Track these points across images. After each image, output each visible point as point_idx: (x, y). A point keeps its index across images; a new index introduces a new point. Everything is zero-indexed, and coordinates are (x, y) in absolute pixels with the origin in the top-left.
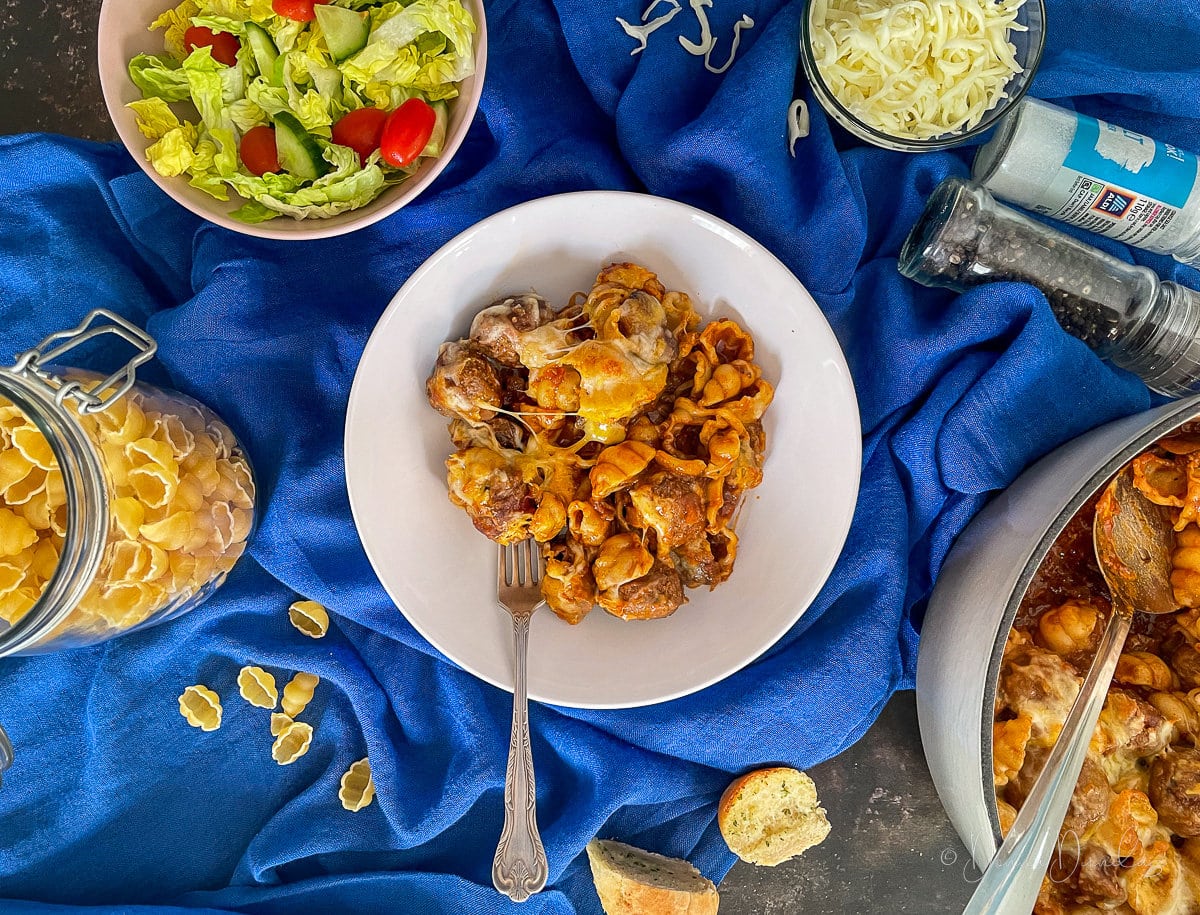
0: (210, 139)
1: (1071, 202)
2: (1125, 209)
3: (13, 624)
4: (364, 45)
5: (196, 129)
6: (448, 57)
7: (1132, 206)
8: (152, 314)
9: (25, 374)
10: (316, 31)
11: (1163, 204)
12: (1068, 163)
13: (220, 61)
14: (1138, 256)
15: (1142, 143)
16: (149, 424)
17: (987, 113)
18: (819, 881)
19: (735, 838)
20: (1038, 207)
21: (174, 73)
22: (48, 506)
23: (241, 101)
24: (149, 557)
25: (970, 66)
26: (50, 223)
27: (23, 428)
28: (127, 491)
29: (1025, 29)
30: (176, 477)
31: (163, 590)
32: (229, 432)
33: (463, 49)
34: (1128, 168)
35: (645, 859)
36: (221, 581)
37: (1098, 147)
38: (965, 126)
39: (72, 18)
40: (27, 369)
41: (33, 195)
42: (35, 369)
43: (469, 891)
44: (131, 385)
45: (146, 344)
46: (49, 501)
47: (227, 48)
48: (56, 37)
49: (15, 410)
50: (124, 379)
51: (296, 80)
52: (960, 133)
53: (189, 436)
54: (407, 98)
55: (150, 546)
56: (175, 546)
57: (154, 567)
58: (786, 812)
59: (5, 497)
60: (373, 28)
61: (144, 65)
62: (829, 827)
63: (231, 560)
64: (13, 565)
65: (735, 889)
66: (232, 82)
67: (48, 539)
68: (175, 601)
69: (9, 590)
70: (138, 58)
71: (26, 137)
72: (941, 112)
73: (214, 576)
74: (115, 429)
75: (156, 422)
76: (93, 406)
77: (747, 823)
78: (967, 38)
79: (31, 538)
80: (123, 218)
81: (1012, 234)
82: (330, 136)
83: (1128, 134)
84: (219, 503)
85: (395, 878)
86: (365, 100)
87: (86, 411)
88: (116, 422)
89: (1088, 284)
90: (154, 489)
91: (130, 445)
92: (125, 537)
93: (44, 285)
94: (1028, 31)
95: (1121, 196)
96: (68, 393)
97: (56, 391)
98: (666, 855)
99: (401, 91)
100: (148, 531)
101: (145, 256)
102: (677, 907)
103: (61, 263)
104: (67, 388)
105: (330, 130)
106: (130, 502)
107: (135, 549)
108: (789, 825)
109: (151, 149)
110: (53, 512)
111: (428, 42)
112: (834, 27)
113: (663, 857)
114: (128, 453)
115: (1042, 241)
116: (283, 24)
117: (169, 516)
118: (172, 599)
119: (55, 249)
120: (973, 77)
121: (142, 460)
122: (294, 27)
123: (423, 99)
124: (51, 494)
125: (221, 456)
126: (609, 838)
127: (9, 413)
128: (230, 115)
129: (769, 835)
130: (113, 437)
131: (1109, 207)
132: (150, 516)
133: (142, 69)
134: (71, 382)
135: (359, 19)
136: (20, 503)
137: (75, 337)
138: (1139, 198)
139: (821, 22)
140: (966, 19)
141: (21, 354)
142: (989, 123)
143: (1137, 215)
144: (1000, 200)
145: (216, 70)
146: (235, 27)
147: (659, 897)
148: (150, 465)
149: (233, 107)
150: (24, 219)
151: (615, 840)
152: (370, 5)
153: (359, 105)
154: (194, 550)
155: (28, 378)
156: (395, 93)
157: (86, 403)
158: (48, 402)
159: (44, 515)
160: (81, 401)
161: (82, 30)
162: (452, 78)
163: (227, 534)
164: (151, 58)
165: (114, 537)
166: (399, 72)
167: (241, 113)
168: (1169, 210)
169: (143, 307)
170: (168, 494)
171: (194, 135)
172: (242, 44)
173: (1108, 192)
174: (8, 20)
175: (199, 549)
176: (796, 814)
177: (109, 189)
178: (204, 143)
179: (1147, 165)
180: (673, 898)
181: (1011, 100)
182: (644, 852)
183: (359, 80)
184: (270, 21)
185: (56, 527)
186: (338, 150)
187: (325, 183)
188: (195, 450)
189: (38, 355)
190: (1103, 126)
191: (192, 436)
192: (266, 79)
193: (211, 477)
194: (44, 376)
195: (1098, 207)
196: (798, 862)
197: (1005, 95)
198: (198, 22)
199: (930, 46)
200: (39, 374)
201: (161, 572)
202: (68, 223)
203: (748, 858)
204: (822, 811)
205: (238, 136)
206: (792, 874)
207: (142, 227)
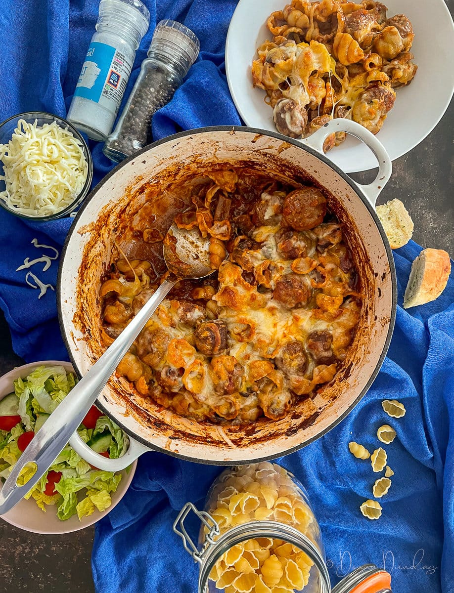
0: (94, 483)
1: (114, 98)
2: (116, 74)
3: (313, 563)
5: (90, 490)
6: (55, 378)
7: (115, 71)
8: (172, 508)
9: (203, 558)
11: (114, 58)
12: (96, 100)
13: (60, 479)
14: (136, 67)
15: (87, 67)
16: (222, 506)
17: (75, 136)
18: (420, 203)
19: (401, 242)
20: (116, 112)
21: (65, 500)
22: (259, 550)
23: (77, 470)
24: (281, 504)
25: (54, 144)
26: (132, 556)
27: (226, 561)
28: (252, 515)
30: (245, 493)
31: (295, 499)
32: (224, 472)
33: (52, 371)
34: (98, 74)
35: (412, 281)
36: (291, 474)
37: (89, 87)
38: (80, 146)
39: (38, 548)
40: (201, 557)
41: (119, 564)
42: (201, 554)
43: (430, 361)
44: (206, 513)
45: (188, 507)
46: (258, 550)
47: (54, 476)
48: (47, 556)
49: (217, 564)
50: (204, 516)
52: (83, 148)
53: (227, 489)
55: (276, 504)
56: (276, 493)
57: (286, 502)
58: (389, 219)
59: (256, 569)
60: (42, 411)
61: (62, 513)
62: (395, 199)
63: (282, 470)
64: (286, 565)
65: (425, 240)
66: (69, 474)
67: (274, 551)
68: (300, 493)
69: (297, 566)
70: (59, 516)
71: (93, 567)
72: (74, 157)
73: (289, 477)
74: (225, 521)
75: (222, 503)
76: (216, 529)
77: (395, 236)
78: (42, 147)
79: (274, 557)
80: (129, 523)
81: (128, 124)
82: (91, 430)
83: (83, 74)
84: (256, 475)
85: (426, 394)
87: (218, 532)
88: (223, 521)
89: (150, 90)
90: (251, 503)
91: (232, 514)
92: (273, 515)
93: (160, 558)
94: (38, 119)
95: (111, 77)
96: (211, 539)
97: (210, 544)
98: (410, 272)
100: (269, 506)
101: (146, 512)
102: (432, 268)
103: (150, 550)
104: (209, 539)
105: (89, 430)
106: (257, 513)
107: (278, 511)
108: (395, 218)
109: (99, 509)
110: (262, 548)
111: (49, 387)
112: (38, 206)
113: (411, 273)
114: (235, 515)
115: (132, 111)
117: (263, 496)
118: (299, 495)
119: (144, 553)
120: (59, 143)
121: (238, 509)
124: (254, 549)
125: (235, 475)
126: (403, 298)
127: (219, 568)
128: (83, 474)
129: (400, 226)
130: (229, 521)
131: (116, 81)
132: (263, 502)
133: (64, 514)
134: (206, 538)
135: (40, 418)
136: (258, 562)
137: (185, 538)
138: (111, 69)
139: (36, 211)
140: (33, 147)
141: (195, 560)
142: (79, 135)
143: (119, 69)
144: (113, 130)
145: (64, 481)
147: (427, 276)
148: (240, 504)
149: (79, 473)
150: (130, 568)
151: (404, 295)
152: (33, 413)
154: (278, 486)
155: (204, 557)
157: (215, 532)
158: (215, 548)
159: (264, 552)
160: (214, 534)
161: (44, 544)
162: (65, 376)
163: (270, 472)
164: (59, 510)
165: (272, 518)
167: (82, 470)
168: (117, 55)
169: (169, 513)
170: (253, 497)
171: (93, 490)
172: (51, 470)
173: (109, 82)
174: (40, 578)
175: (277, 484)
176: (390, 214)
177: (117, 528)
178: (96, 486)
179: (97, 65)
180: (428, 270)
181: (68, 126)
182: (409, 282)
185: (269, 547)
186: (98, 427)
187: (113, 431)
188: (233, 486)
189: (195, 553)
190: (79, 85)
192: (68, 459)
193: (245, 479)
194: (204, 550)
195: (116, 86)
196: (412, 212)
197: (66, 128)
198: (44, 489)
199: (46, 162)
200: (203, 552)
201: (288, 499)
202: (132, 547)
203: (410, 236)
204: (389, 203)
205: (92, 471)
206: (417, 215)
207: (133, 514)
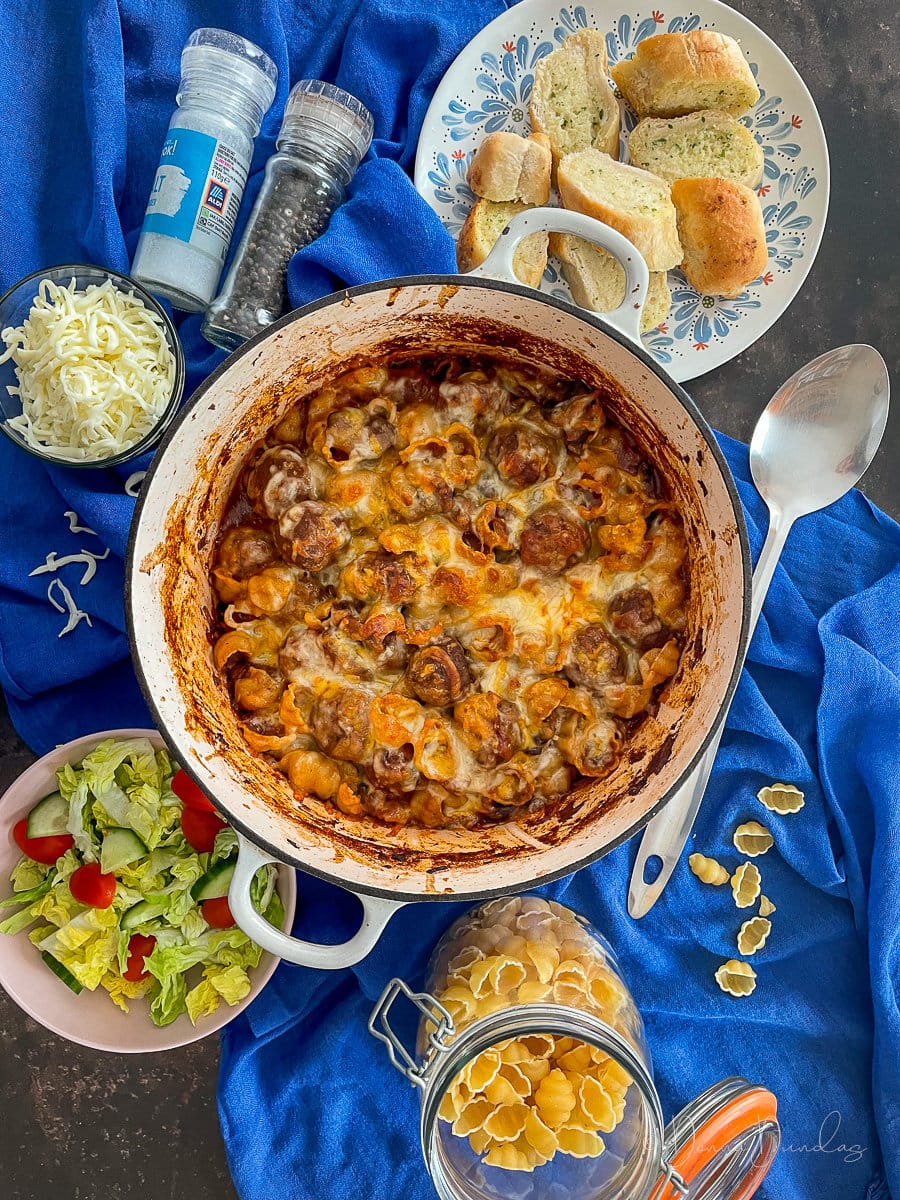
0: (215, 954)
1: (217, 232)
2: (220, 187)
3: (631, 1080)
4: (131, 831)
5: (209, 966)
6: (134, 761)
7: (218, 181)
9: (426, 1079)
10: (122, 872)
11: (215, 156)
12: (186, 238)
13: (152, 949)
14: (256, 171)
16: (457, 983)
17: (147, 306)
20: (222, 257)
21: (164, 987)
22: (530, 1061)
23: (183, 930)
24: (566, 974)
25: (109, 324)
26: (293, 1086)
27: (468, 1081)
28: (512, 996)
29: (74, 279)
30: (499, 957)
31: (592, 963)
32: (458, 922)
33: (128, 749)
34: (186, 187)
36: (583, 919)
37: (171, 214)
38: (159, 324)
39: (116, 1083)
40: (423, 1077)
41: (269, 1104)
42: (422, 1070)
44: (429, 996)
45: (394, 988)
46: (526, 1061)
47: (141, 945)
48: (133, 1096)
49: (453, 1089)
50: (424, 1001)
51: (162, 886)
52: (165, 328)
53: (465, 952)
54: (171, 792)
55: (557, 975)
56: (556, 956)
57: (574, 969)
59: (526, 1096)
60: (113, 824)
61: (159, 1013)
64: (581, 1087)
66: (168, 939)
67: (557, 1061)
69: (601, 1088)
70: (153, 1018)
71: (221, 1113)
72: (148, 344)
73: (579, 924)
74: (464, 1011)
75: (456, 978)
76: (447, 1024)
78: (87, 329)
79: (558, 1074)
80: (284, 1025)
81: (247, 279)
82: (207, 855)
84: (518, 923)
86: (174, 828)
87: (452, 1029)
88: (459, 1010)
89: (283, 211)
90: (510, 974)
91: (476, 996)
92: (551, 994)
93: (344, 1088)
94: (76, 277)
95: (210, 191)
96: (439, 1042)
97: (438, 1052)
99: (166, 797)
100: (544, 978)
101: (316, 1003)
103: (326, 1075)
104: (435, 1043)
105: (202, 855)
106: (522, 994)
107: (560, 985)
109: (229, 1001)
111: (122, 778)
112: (86, 441)
114: (481, 997)
115: (252, 253)
116: (119, 899)
117: (532, 962)
119: (315, 1080)
120: (119, 321)
121: (487, 986)
122: (120, 890)
123: (172, 778)
124: (520, 1060)
125: (479, 926)
127: (457, 1097)
128: (196, 939)
130: (470, 1009)
132: (533, 972)
133: (163, 1013)
134: (430, 1040)
135: (109, 837)
136: (529, 1084)
137: (392, 1043)
138: (210, 177)
139: (82, 451)
140: (71, 331)
141: (411, 1082)
142: (156, 304)
143: (225, 176)
144: (218, 292)
145: (159, 952)
146: (124, 937)
148: (490, 979)
149: (188, 936)
150: (290, 1110)
152: (96, 829)
153: (179, 832)
154: (558, 940)
155: (429, 1077)
156: (167, 802)
157: (447, 1030)
158: (448, 1057)
159: (538, 1064)
160: (445, 1033)
161: (126, 1072)
162: (152, 756)
163: (544, 916)
164: (153, 1008)
165: (550, 1000)
166: (150, 801)
167: (193, 929)
168: (219, 150)
169: (358, 1003)
170: (513, 963)
171: (214, 967)
172: (137, 932)
173: (208, 202)
174: (122, 1138)
175: (557, 937)
177: (263, 1037)
178: (220, 959)
179: (183, 172)
181: (134, 287)
183: (160, 833)
184: (117, 910)
185: (547, 1055)
186: (219, 847)
188: (475, 946)
189: (411, 1069)
190: (151, 210)
191: (465, 949)
192: (166, 910)
193: (497, 931)
194: (427, 1064)
195: (220, 209)
197: (131, 293)
198: (124, 969)
199: (96, 359)
200: (426, 1067)
201: (577, 964)
202: (291, 1071)
205: (212, 931)
207: (292, 1008)
